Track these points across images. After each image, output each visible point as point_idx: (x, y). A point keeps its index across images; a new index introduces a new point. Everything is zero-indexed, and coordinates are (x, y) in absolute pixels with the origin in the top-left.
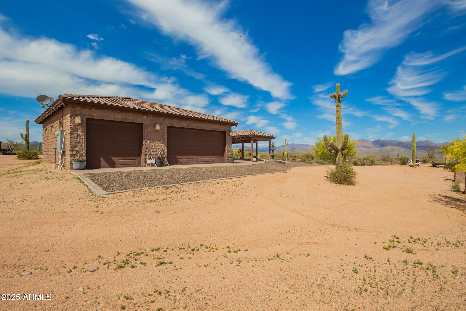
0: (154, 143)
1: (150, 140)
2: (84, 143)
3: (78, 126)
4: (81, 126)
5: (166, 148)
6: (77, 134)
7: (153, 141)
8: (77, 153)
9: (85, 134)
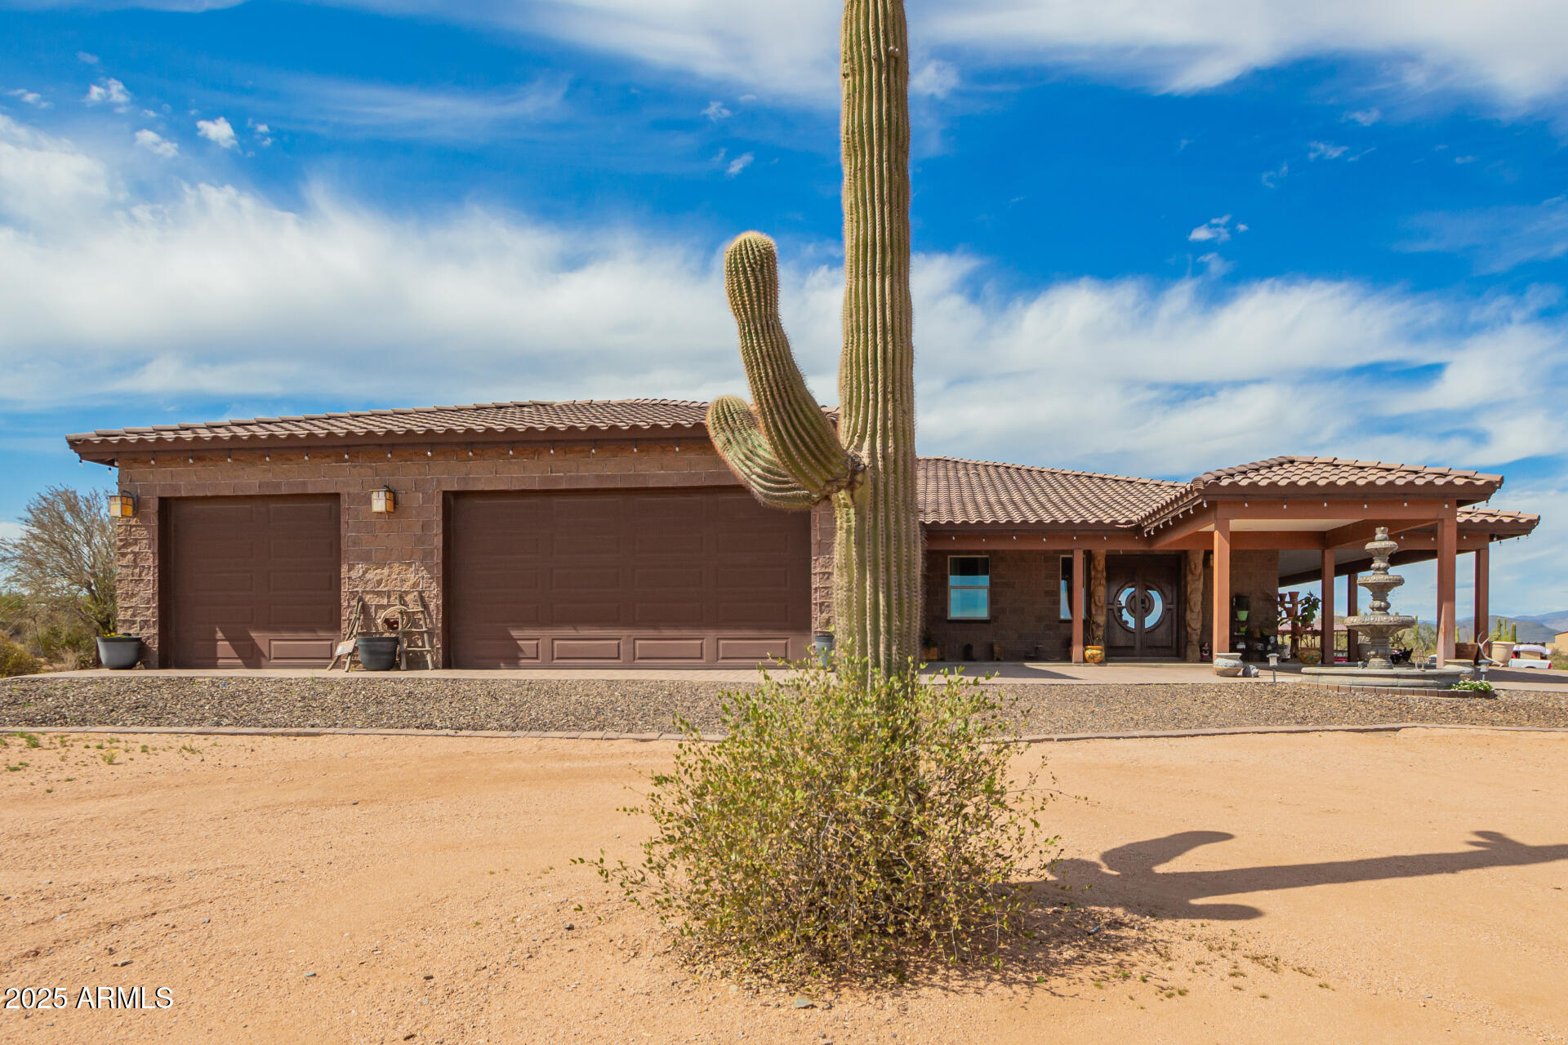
0: (386, 571)
1: (366, 558)
2: (154, 581)
3: (138, 526)
4: (145, 526)
5: (435, 592)
6: (136, 554)
7: (381, 565)
8: (134, 615)
9: (156, 550)
